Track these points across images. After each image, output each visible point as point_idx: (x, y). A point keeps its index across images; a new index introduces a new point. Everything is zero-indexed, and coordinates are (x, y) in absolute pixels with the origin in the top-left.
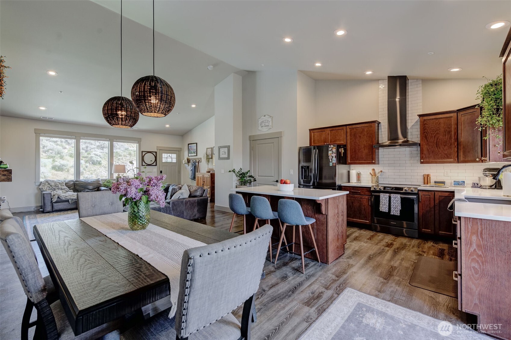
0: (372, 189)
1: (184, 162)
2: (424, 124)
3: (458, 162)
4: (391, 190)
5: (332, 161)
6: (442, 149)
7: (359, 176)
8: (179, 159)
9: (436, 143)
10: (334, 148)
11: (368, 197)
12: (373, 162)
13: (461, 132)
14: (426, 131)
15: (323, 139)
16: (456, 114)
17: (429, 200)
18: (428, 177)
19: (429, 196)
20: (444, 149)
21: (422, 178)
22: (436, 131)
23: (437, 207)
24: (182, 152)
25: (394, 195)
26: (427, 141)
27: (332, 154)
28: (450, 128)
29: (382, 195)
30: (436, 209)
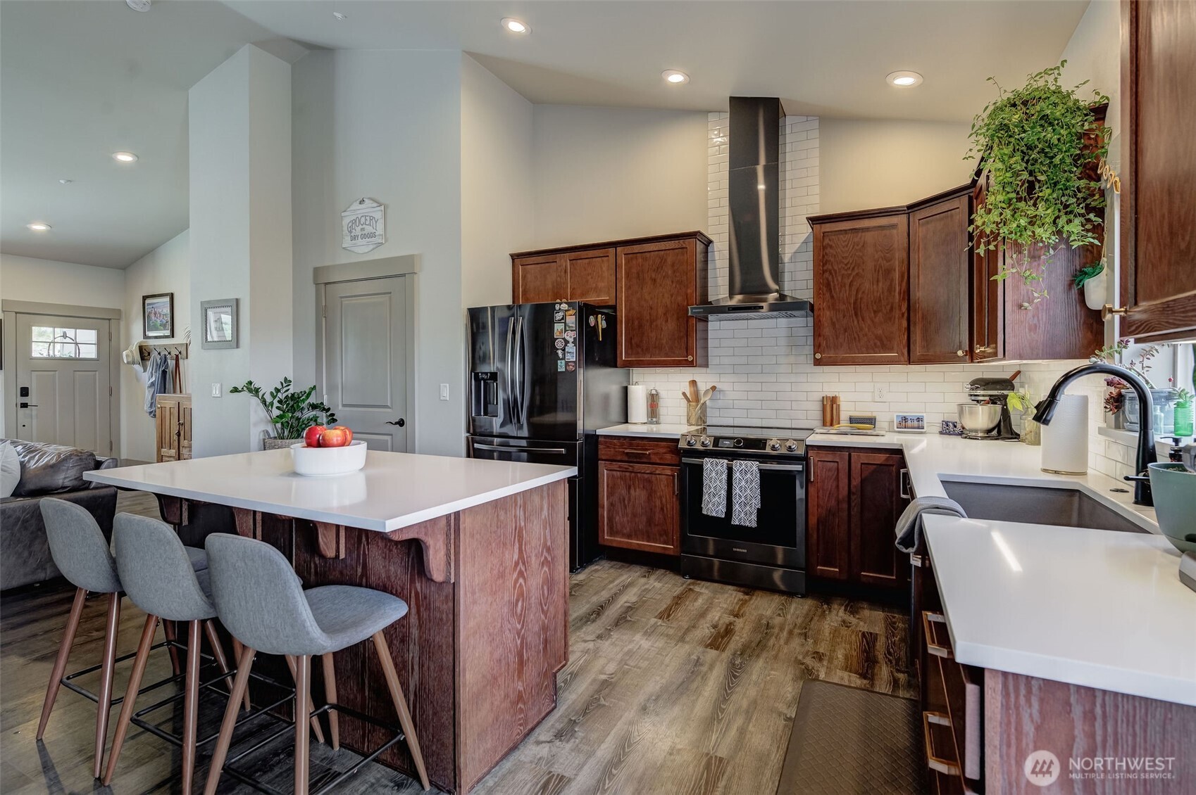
0: (683, 445)
1: (127, 356)
2: (824, 248)
3: (909, 362)
4: (735, 447)
5: (564, 354)
6: (869, 322)
7: (653, 401)
8: (109, 344)
9: (855, 303)
10: (571, 312)
11: (672, 470)
12: (690, 358)
13: (919, 273)
14: (828, 266)
15: (550, 286)
16: (904, 217)
17: (834, 477)
18: (834, 406)
19: (836, 464)
20: (873, 321)
21: (818, 406)
22: (853, 269)
23: (855, 496)
24: (122, 324)
25: (741, 465)
26: (832, 297)
27: (565, 331)
28: (889, 261)
29: (708, 463)
30: (853, 504)
